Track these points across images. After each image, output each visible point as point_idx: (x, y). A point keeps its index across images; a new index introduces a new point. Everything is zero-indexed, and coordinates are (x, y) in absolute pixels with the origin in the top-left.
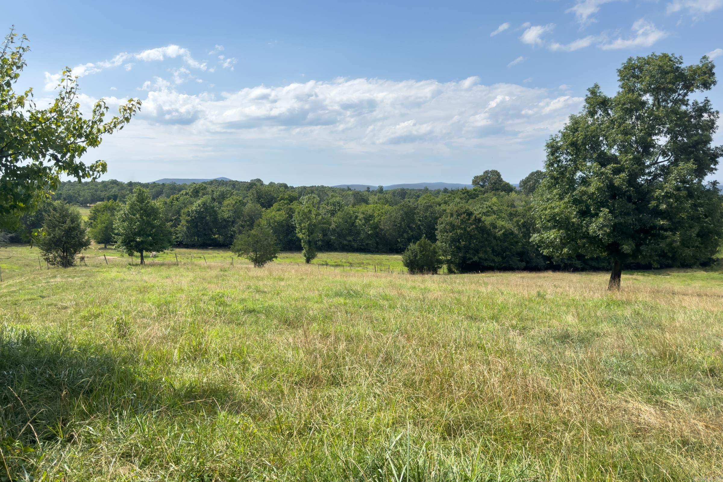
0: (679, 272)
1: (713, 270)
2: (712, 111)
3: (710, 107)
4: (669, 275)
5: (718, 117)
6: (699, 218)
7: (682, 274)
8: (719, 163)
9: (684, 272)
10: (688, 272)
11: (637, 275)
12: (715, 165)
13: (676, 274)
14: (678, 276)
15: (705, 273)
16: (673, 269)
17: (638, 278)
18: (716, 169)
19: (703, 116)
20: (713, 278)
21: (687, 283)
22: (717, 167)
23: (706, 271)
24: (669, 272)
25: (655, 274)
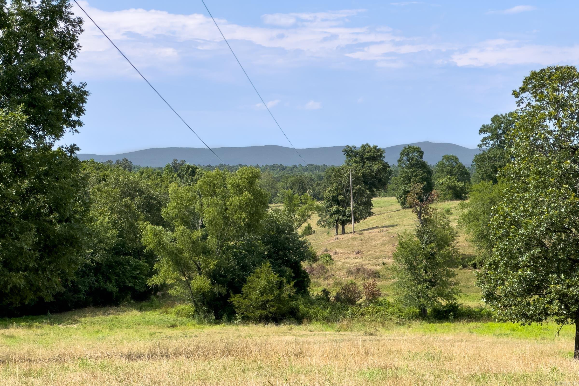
0: (94, 316)
1: (153, 307)
2: (72, 17)
3: (68, 10)
4: (76, 322)
5: (81, 31)
6: (38, 214)
7: (100, 318)
8: (86, 112)
9: (104, 314)
10: (109, 314)
11: (17, 327)
12: (78, 115)
13: (88, 319)
14: (92, 322)
15: (138, 313)
16: (86, 309)
17: (15, 334)
18: (80, 124)
19: (56, 26)
20: (148, 323)
21: (100, 335)
22: (82, 118)
23: (141, 309)
24: (76, 318)
25: (52, 324)
